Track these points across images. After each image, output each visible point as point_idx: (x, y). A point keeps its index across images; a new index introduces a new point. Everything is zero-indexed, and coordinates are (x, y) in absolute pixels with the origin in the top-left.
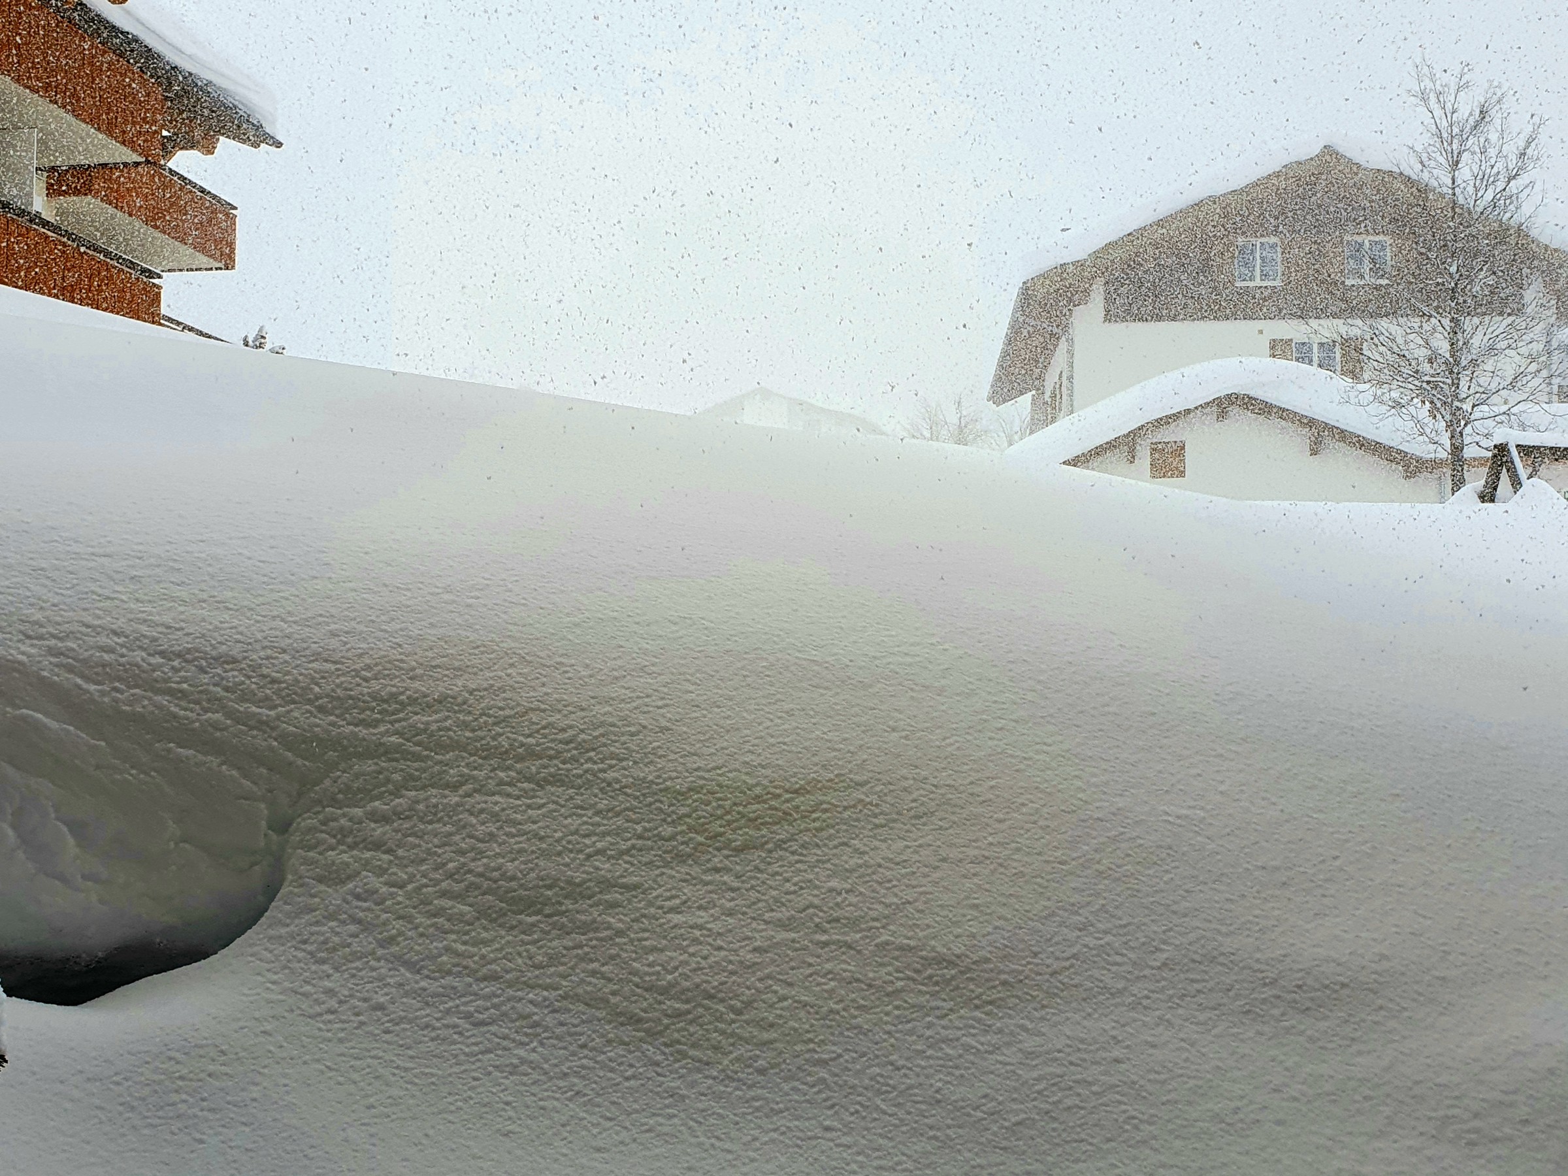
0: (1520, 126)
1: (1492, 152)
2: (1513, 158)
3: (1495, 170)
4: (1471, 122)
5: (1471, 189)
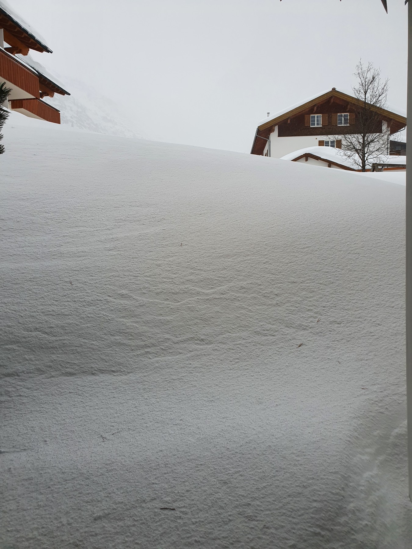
0: (383, 81)
1: (375, 89)
3: (376, 94)
4: (370, 81)
5: (370, 99)
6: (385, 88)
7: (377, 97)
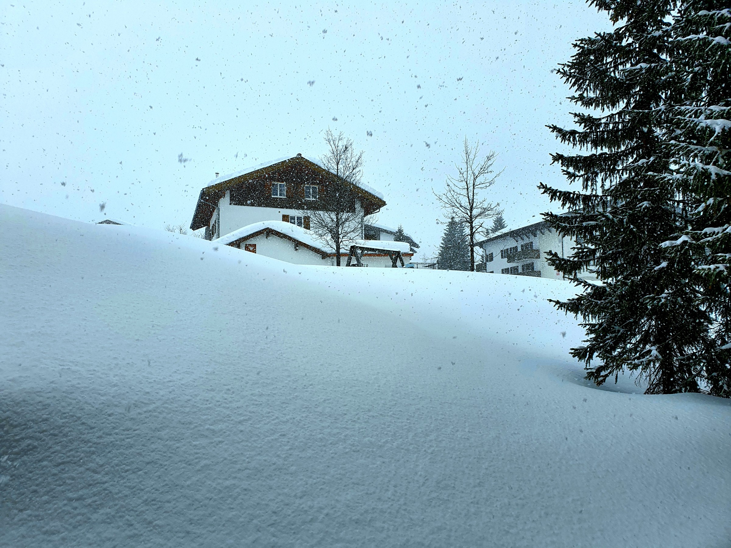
0: (357, 153)
1: (349, 160)
2: (354, 163)
3: (349, 165)
4: (343, 150)
5: (342, 170)
6: (359, 161)
7: (351, 171)
